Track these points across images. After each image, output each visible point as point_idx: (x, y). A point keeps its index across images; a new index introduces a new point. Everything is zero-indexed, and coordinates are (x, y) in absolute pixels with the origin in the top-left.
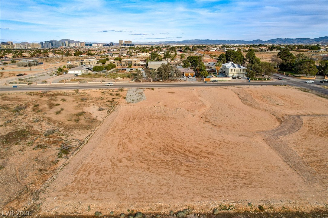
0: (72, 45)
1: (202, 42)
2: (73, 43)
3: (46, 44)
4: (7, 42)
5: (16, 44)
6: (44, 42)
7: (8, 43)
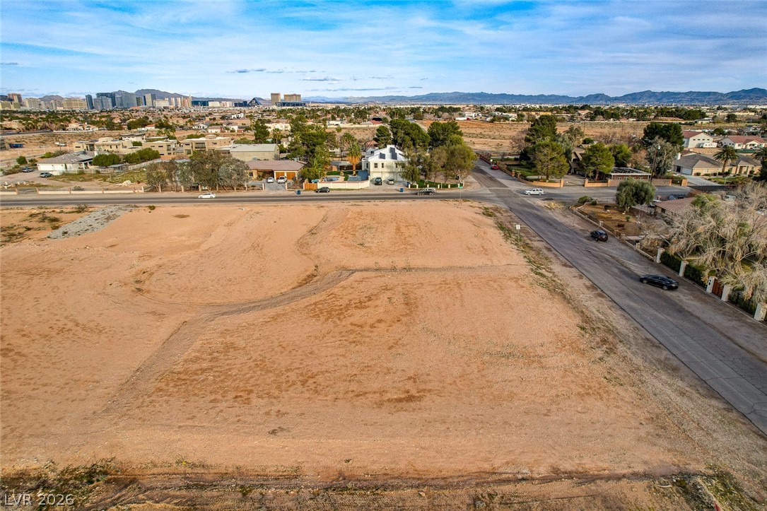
0: (161, 104)
1: (469, 98)
2: (164, 99)
3: (100, 101)
4: (9, 95)
5: (29, 100)
6: (94, 96)
7: (11, 97)
